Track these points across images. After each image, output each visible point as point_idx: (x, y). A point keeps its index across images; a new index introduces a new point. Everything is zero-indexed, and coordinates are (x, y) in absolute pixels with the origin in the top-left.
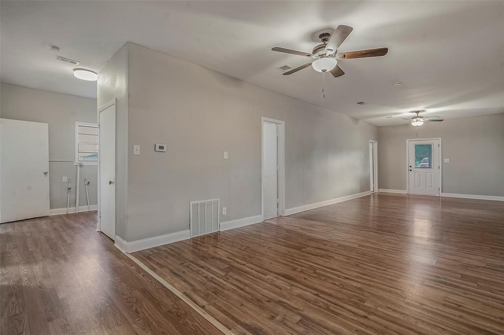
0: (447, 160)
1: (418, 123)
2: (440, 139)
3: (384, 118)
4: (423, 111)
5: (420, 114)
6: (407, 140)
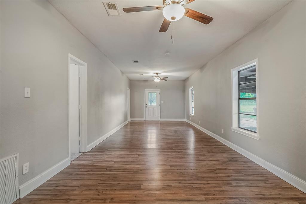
0: (162, 102)
1: (157, 80)
2: (160, 90)
3: (138, 75)
4: (160, 73)
5: (158, 75)
6: (145, 90)
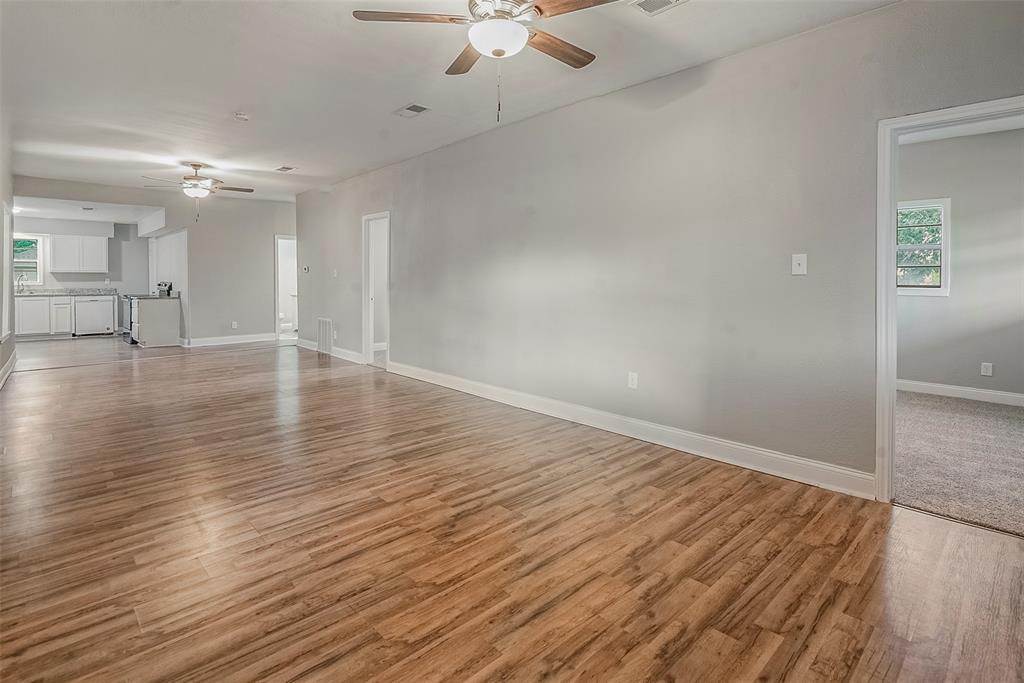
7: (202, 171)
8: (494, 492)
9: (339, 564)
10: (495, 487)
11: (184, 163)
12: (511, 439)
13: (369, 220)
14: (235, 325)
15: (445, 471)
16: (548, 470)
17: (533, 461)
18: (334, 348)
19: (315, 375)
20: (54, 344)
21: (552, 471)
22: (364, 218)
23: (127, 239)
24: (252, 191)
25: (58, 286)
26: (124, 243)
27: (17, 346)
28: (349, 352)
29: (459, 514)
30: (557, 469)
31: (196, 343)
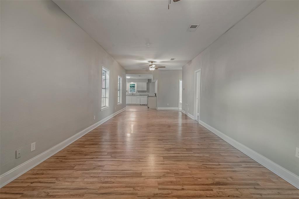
7: (153, 63)
8: (183, 189)
9: (101, 195)
10: (185, 187)
11: (149, 62)
12: (217, 164)
13: (197, 72)
14: (168, 104)
15: (174, 170)
16: (219, 188)
17: (217, 180)
18: (188, 113)
19: (185, 122)
20: (137, 106)
21: (221, 190)
22: (195, 72)
23: (151, 83)
24: (165, 67)
25: (138, 94)
26: (150, 84)
27: (126, 106)
28: (191, 115)
29: (157, 194)
30: (226, 190)
31: (159, 108)
